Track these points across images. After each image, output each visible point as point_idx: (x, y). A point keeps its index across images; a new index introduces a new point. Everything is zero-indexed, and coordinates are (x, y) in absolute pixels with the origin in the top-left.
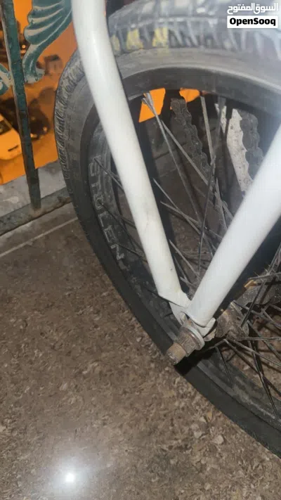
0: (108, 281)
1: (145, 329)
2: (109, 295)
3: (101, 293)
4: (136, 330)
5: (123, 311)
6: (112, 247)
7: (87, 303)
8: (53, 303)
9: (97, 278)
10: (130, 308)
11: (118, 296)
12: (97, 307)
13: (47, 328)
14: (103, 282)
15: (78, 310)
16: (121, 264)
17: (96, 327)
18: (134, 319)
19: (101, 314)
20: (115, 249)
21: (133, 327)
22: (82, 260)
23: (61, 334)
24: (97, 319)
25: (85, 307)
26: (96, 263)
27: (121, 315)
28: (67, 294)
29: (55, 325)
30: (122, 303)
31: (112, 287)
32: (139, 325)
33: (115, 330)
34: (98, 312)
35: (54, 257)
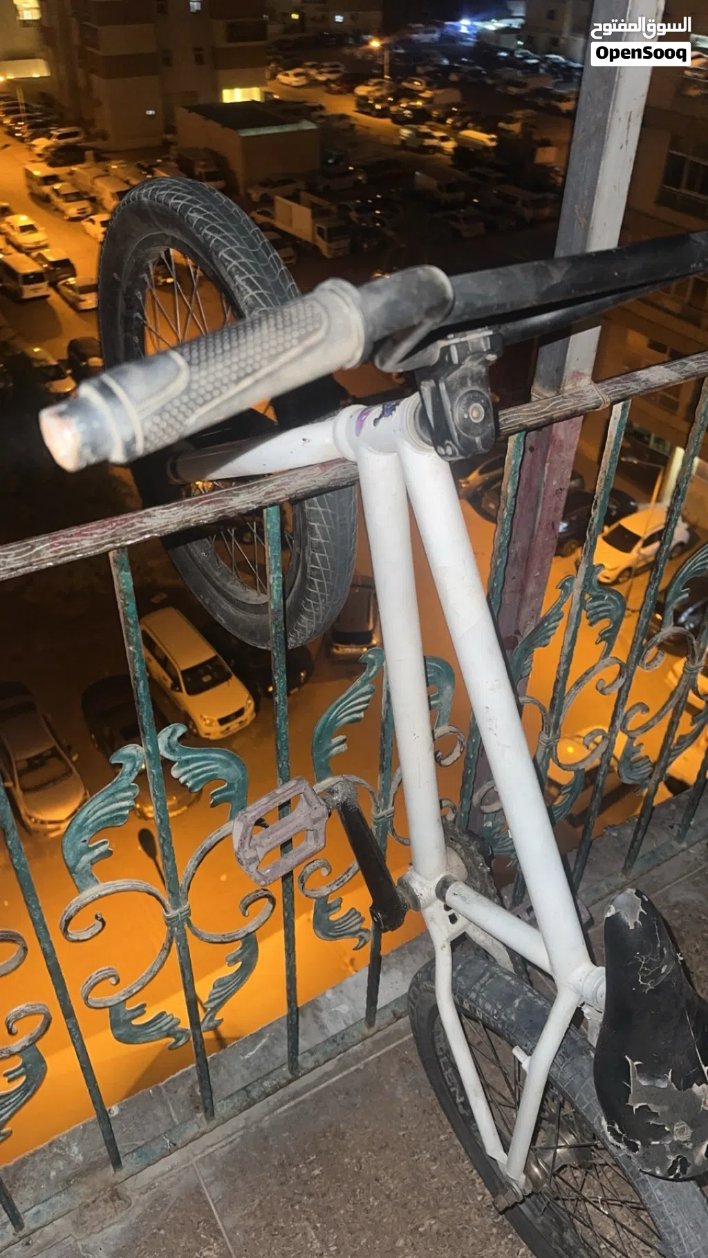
0: (446, 1122)
1: (486, 1185)
2: (446, 1139)
3: (439, 1136)
4: (477, 1185)
5: (463, 1161)
6: (452, 1090)
7: (422, 1147)
8: (387, 1145)
9: (434, 1116)
10: (470, 1157)
11: (457, 1142)
12: (434, 1153)
13: (381, 1173)
14: (441, 1121)
15: (413, 1154)
16: (460, 1108)
17: (433, 1177)
18: (475, 1172)
19: (438, 1163)
20: (455, 1092)
21: (474, 1182)
22: (417, 1091)
23: (396, 1182)
24: (435, 1168)
25: (421, 1153)
26: (432, 1098)
27: (460, 1165)
28: (402, 1133)
29: (390, 1171)
30: (462, 1151)
31: (450, 1130)
32: (480, 1180)
33: (454, 1183)
34: (435, 1160)
35: (387, 1087)
